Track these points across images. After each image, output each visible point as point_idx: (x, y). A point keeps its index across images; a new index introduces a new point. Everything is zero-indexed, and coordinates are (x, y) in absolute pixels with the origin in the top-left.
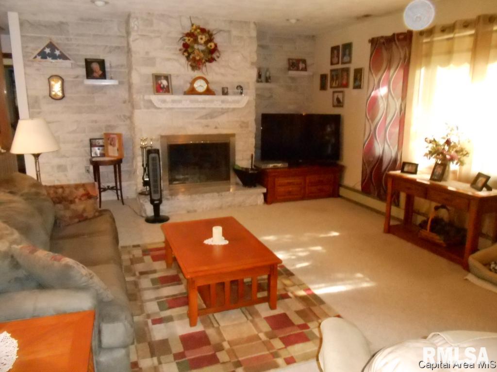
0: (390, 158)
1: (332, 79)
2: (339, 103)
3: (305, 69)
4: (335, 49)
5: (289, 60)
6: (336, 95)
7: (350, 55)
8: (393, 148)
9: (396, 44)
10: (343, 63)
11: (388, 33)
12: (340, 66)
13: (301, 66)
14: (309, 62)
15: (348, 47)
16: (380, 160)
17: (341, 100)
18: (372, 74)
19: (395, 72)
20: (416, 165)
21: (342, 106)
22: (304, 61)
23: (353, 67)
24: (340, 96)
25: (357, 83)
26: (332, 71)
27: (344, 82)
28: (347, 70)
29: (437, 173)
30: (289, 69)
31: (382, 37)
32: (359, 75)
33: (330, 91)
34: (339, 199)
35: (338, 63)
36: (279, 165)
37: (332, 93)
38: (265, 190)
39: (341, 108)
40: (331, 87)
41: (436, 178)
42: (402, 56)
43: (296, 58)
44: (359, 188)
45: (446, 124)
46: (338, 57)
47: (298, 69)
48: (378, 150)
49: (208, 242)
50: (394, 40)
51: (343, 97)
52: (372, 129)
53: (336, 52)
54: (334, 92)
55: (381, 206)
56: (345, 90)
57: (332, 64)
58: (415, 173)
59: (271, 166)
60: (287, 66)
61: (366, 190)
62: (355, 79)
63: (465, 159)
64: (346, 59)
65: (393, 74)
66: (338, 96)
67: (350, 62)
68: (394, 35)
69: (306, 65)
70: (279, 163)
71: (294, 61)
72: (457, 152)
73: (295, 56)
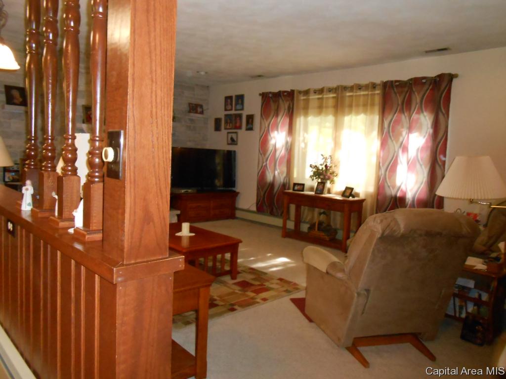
0: (279, 183)
1: (226, 122)
2: (233, 142)
3: (202, 113)
4: (228, 99)
5: (190, 104)
6: (230, 135)
7: (242, 104)
8: (282, 175)
9: (281, 98)
10: (236, 110)
11: (276, 90)
12: (233, 112)
13: (199, 110)
14: (205, 107)
15: (240, 98)
16: (272, 185)
17: (235, 140)
18: (263, 119)
19: (281, 118)
20: (303, 185)
21: (236, 144)
22: (201, 106)
23: (245, 114)
24: (234, 136)
25: (249, 127)
26: (226, 116)
27: (238, 125)
28: (240, 116)
29: (319, 189)
30: (190, 112)
31: (270, 93)
32: (250, 120)
33: (224, 132)
34: (235, 221)
35: (231, 110)
36: (190, 191)
37: (226, 134)
38: (179, 212)
39: (235, 146)
40: (226, 129)
41: (319, 192)
42: (286, 107)
43: (195, 103)
44: (254, 208)
45: (322, 155)
46: (231, 105)
47: (196, 112)
48: (269, 177)
49: (178, 234)
50: (281, 96)
51: (237, 137)
52: (264, 160)
53: (229, 101)
54: (228, 133)
55: (278, 222)
56: (238, 131)
57: (226, 110)
58: (303, 190)
59: (183, 191)
60: (188, 109)
61: (260, 209)
62: (247, 123)
63: (335, 179)
64: (239, 107)
65: (280, 120)
66: (232, 136)
67: (242, 109)
68: (280, 92)
69: (202, 109)
70: (189, 189)
71: (194, 105)
72: (330, 174)
73: (194, 101)
